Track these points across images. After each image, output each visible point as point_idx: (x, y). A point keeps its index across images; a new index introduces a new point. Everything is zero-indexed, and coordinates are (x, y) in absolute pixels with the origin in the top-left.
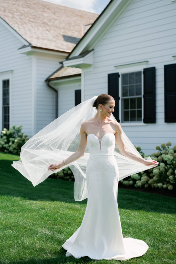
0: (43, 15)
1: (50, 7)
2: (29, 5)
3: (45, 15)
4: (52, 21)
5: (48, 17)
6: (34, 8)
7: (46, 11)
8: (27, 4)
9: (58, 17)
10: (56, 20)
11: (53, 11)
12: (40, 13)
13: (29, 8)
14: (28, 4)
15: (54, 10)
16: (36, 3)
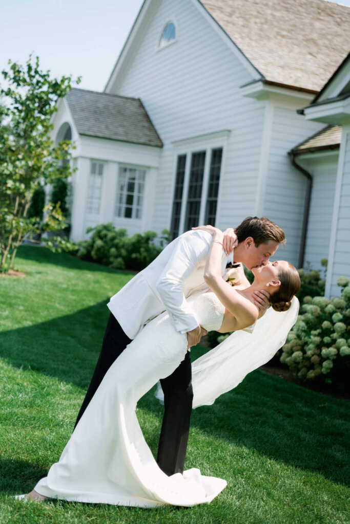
0: (312, 25)
1: (333, 13)
2: (288, 6)
3: (318, 25)
4: (329, 37)
5: (322, 29)
6: (297, 13)
7: (321, 18)
8: (284, 5)
9: (345, 30)
10: (339, 35)
11: (339, 20)
12: (307, 21)
13: (288, 11)
14: (288, 3)
15: (340, 18)
16: (305, 4)
